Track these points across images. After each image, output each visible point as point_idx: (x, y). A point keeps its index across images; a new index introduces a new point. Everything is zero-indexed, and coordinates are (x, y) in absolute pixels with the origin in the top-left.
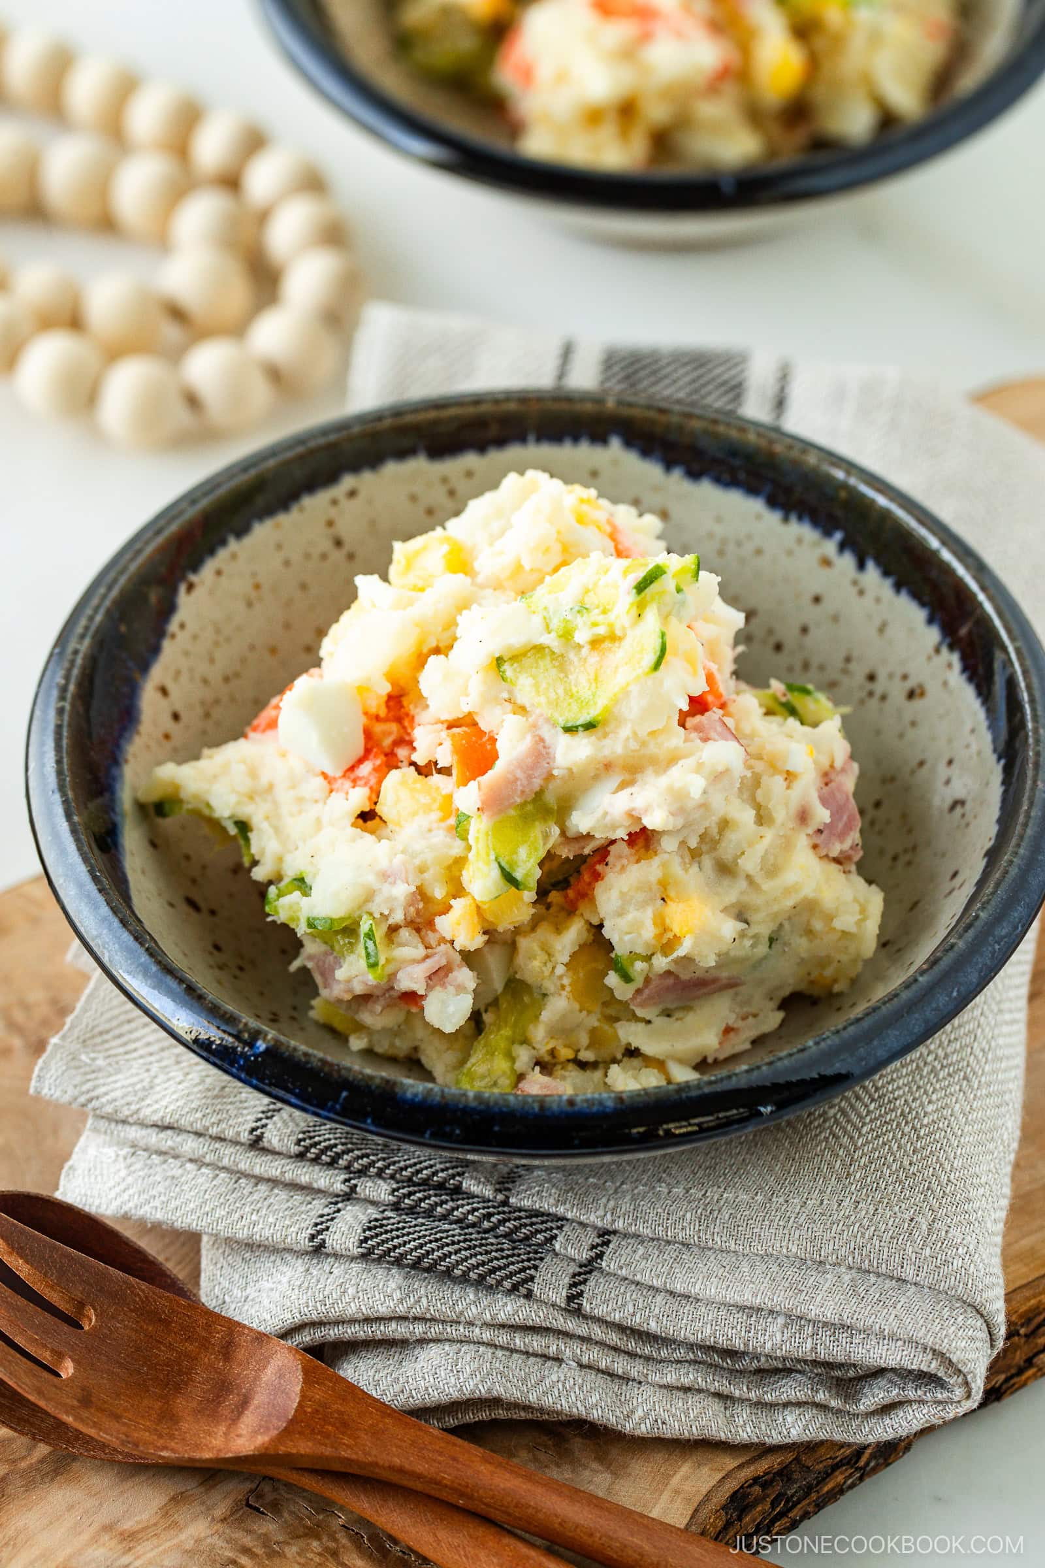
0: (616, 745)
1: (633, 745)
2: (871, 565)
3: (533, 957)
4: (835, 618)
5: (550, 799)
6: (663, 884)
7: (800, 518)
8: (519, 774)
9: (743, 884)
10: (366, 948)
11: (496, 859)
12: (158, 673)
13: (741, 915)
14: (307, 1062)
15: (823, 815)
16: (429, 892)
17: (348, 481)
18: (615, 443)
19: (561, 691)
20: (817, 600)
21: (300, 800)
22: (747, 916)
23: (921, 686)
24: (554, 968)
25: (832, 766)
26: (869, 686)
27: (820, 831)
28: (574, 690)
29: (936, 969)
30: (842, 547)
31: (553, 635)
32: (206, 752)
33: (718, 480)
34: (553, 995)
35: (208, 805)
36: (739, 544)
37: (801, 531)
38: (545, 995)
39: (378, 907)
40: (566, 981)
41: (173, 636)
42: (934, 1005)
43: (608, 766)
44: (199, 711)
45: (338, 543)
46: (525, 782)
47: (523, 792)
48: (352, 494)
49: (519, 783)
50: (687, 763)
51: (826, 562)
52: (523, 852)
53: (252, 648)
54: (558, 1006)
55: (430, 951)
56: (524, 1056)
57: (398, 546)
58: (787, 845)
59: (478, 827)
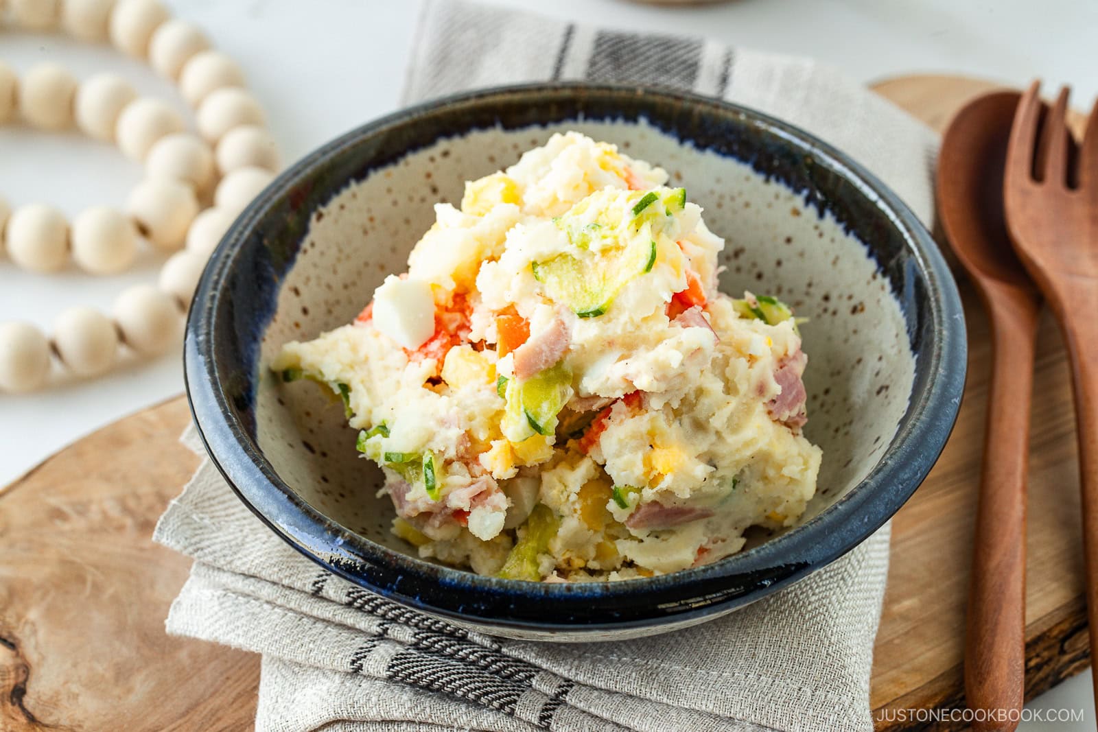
0: (617, 326)
1: (630, 328)
2: (828, 214)
3: (552, 487)
4: (802, 254)
5: (567, 367)
6: (652, 434)
7: (778, 180)
8: (545, 348)
9: (713, 438)
10: (426, 475)
11: (525, 411)
12: (293, 277)
13: (711, 461)
14: (373, 554)
15: (776, 389)
16: (475, 435)
17: (443, 144)
18: (643, 121)
19: (578, 288)
20: (789, 240)
21: (386, 368)
22: (716, 462)
23: (861, 303)
24: (568, 496)
25: (786, 355)
26: (824, 304)
27: (774, 401)
28: (588, 287)
29: (853, 500)
30: (808, 200)
31: (574, 245)
32: (323, 334)
33: (718, 151)
34: (567, 516)
35: (321, 373)
36: (733, 199)
37: (779, 189)
38: (562, 517)
39: (437, 446)
40: (578, 506)
41: (305, 252)
42: (849, 528)
43: (611, 344)
44: (323, 308)
45: (434, 190)
46: (549, 354)
47: (546, 361)
48: (446, 154)
49: (544, 354)
50: (669, 343)
51: (796, 213)
52: (545, 406)
53: (366, 264)
54: (571, 525)
55: (474, 479)
56: (545, 563)
57: (469, 184)
58: (747, 410)
59: (514, 386)
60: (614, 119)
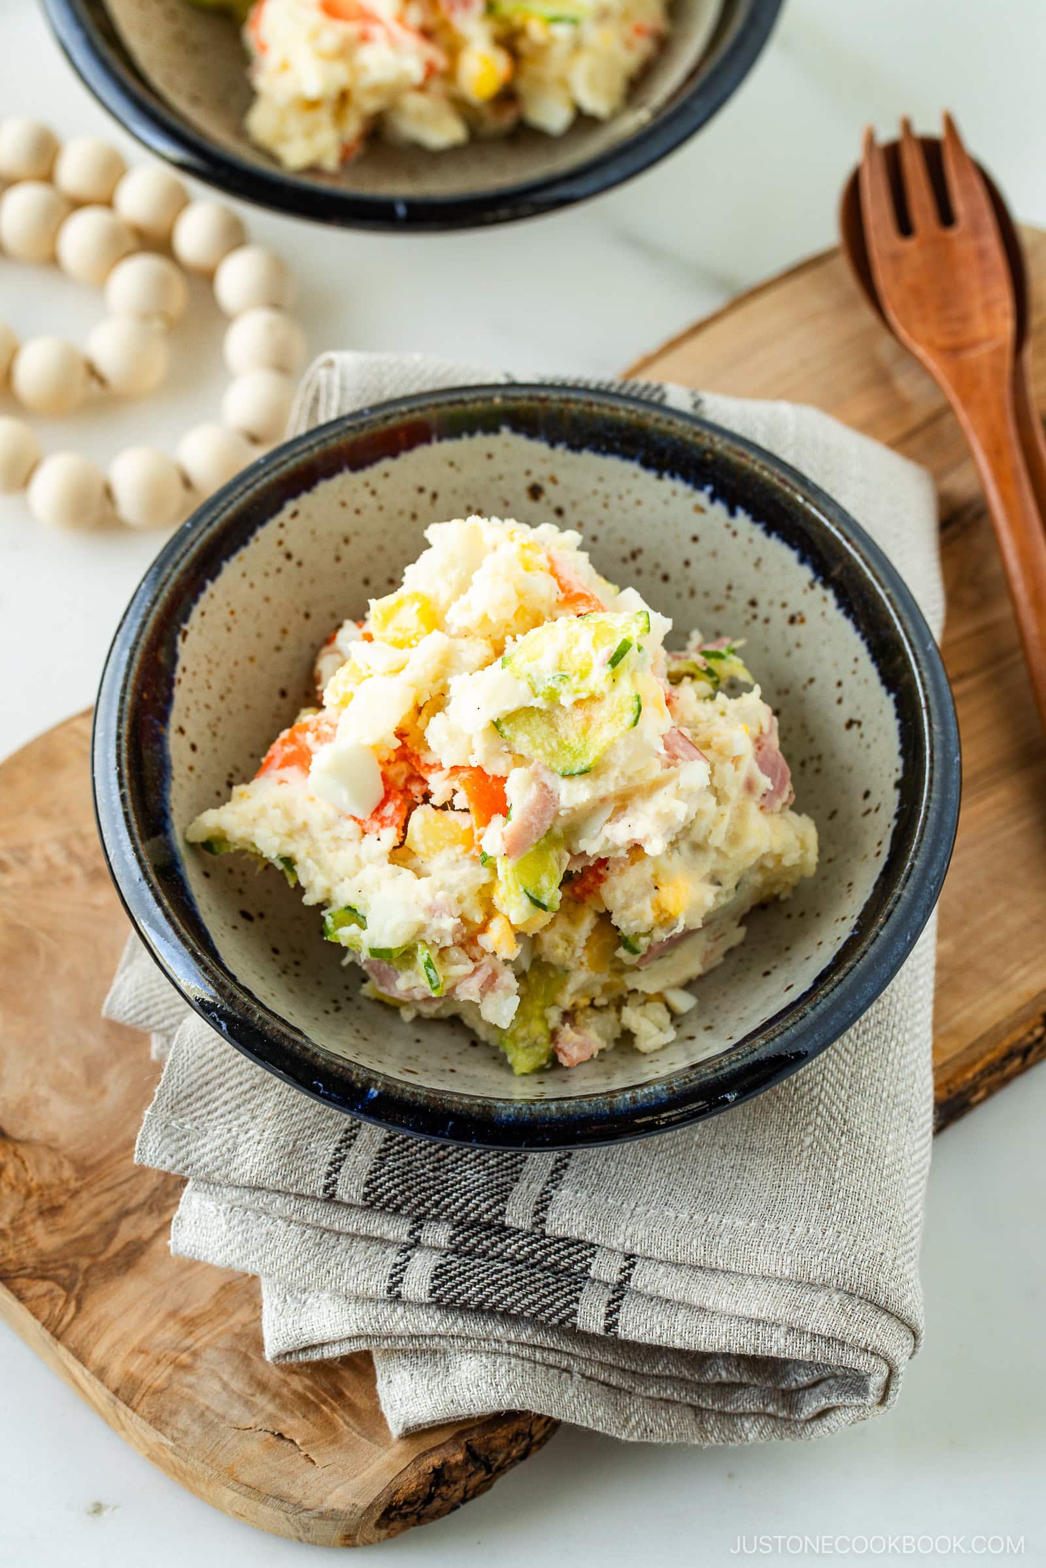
0: (609, 785)
1: (623, 782)
2: (740, 512)
3: (556, 946)
4: (714, 554)
5: (559, 832)
6: (655, 876)
7: (672, 476)
8: (532, 819)
9: (713, 855)
10: (429, 976)
11: (525, 891)
12: (176, 718)
13: (715, 880)
14: (415, 1102)
15: (765, 783)
16: (470, 918)
17: (290, 506)
18: (505, 431)
19: (554, 744)
20: (695, 539)
21: (336, 839)
22: (719, 878)
23: (800, 614)
24: (573, 952)
25: (761, 733)
26: (752, 610)
27: (764, 795)
28: (566, 743)
30: (713, 498)
31: (540, 698)
32: (236, 790)
33: (596, 450)
34: (574, 970)
35: (253, 845)
37: (675, 486)
38: (567, 971)
39: (429, 935)
40: (584, 959)
41: (180, 681)
42: (895, 952)
43: (603, 800)
44: (208, 733)
45: (289, 556)
46: (538, 826)
47: (538, 833)
48: (295, 515)
49: (534, 827)
50: (669, 789)
51: (700, 510)
52: (545, 881)
53: (236, 663)
54: (580, 977)
55: (477, 964)
56: (554, 1016)
58: (741, 814)
59: (505, 868)
60: (472, 433)
